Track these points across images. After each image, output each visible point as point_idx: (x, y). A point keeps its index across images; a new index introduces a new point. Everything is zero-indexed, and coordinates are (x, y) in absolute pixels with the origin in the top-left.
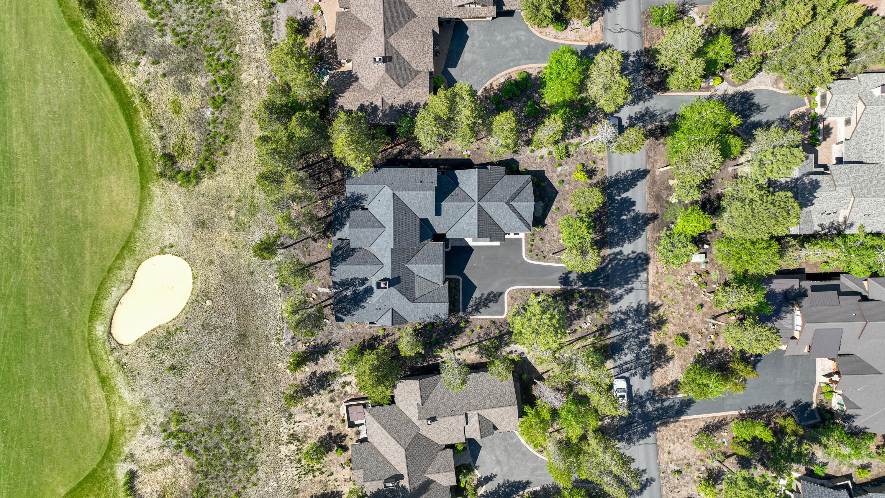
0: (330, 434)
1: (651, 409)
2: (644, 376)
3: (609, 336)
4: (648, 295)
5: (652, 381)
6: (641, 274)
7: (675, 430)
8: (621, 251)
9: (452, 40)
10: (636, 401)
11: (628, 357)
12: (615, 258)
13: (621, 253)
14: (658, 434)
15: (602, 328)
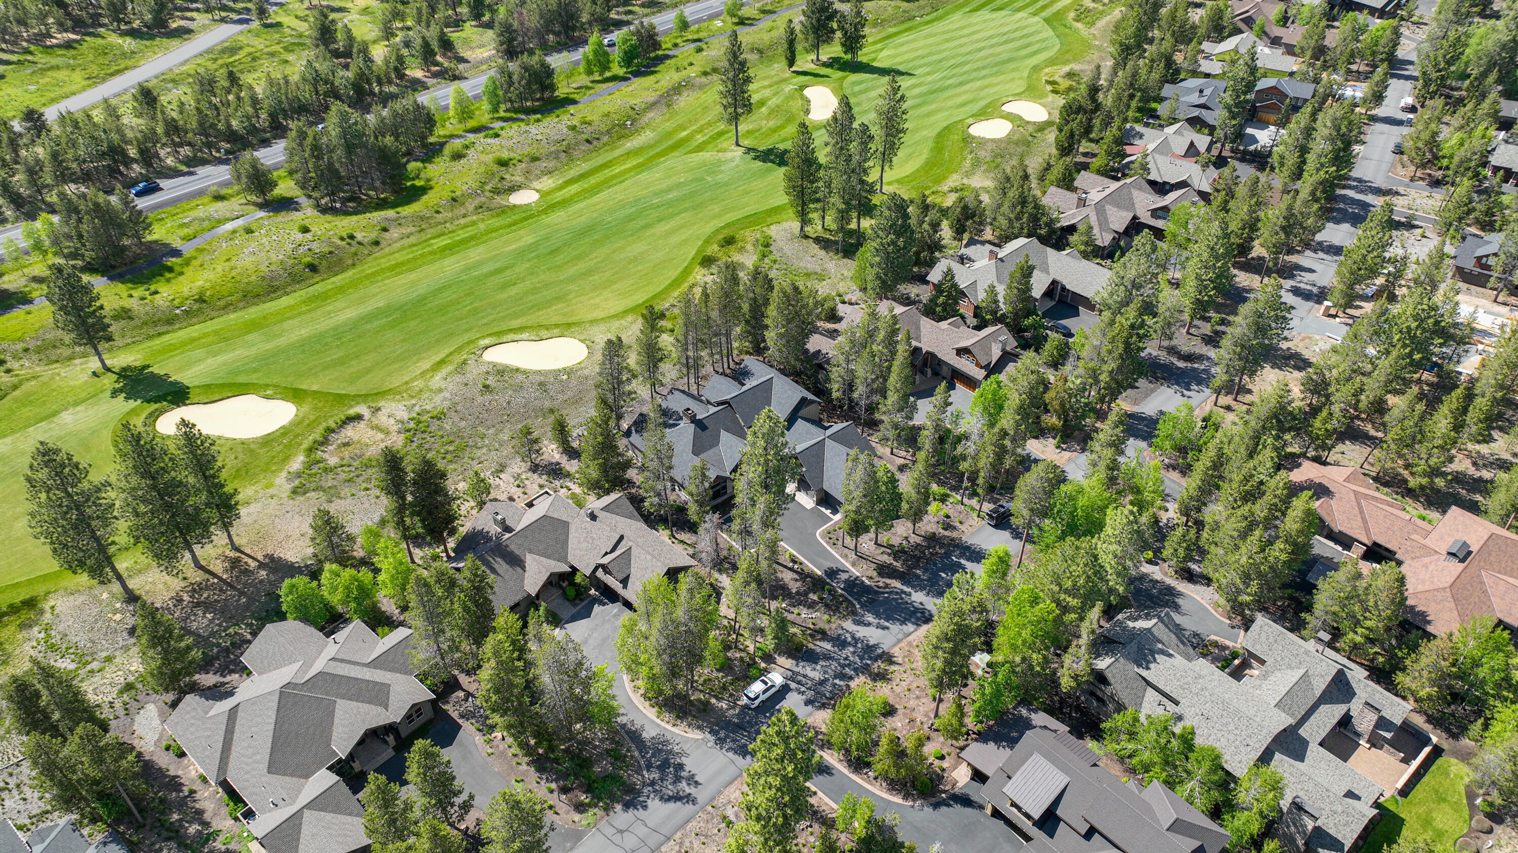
2: (808, 702)
3: (818, 643)
4: (895, 645)
5: (810, 714)
6: (910, 625)
11: (814, 673)
12: (897, 593)
13: (910, 594)
15: (819, 631)
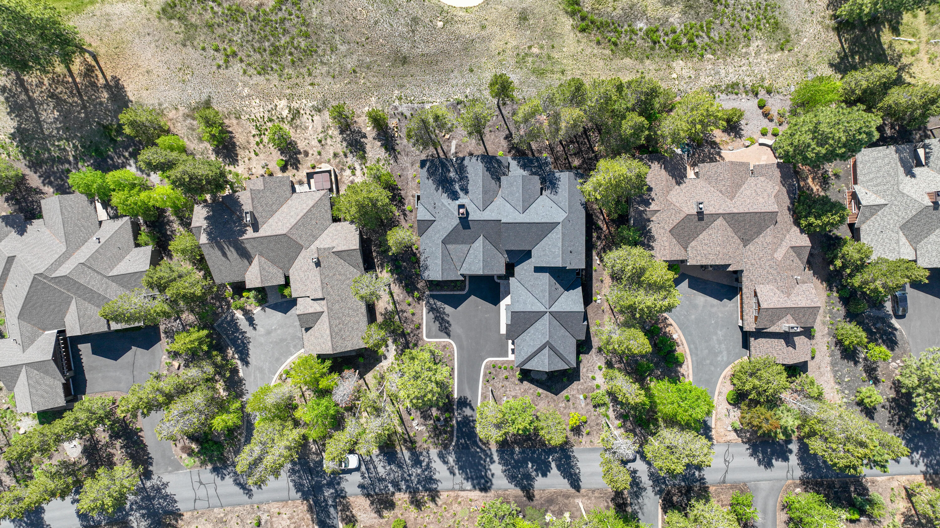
0: (300, 153)
1: (326, 494)
2: (361, 486)
3: (404, 448)
4: (448, 490)
5: (356, 495)
6: (470, 483)
7: (304, 519)
8: (494, 462)
9: (718, 284)
10: (335, 478)
11: (382, 469)
12: (486, 455)
13: (492, 462)
14: (299, 501)
15: (413, 442)
